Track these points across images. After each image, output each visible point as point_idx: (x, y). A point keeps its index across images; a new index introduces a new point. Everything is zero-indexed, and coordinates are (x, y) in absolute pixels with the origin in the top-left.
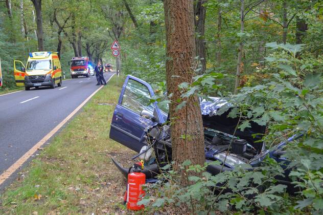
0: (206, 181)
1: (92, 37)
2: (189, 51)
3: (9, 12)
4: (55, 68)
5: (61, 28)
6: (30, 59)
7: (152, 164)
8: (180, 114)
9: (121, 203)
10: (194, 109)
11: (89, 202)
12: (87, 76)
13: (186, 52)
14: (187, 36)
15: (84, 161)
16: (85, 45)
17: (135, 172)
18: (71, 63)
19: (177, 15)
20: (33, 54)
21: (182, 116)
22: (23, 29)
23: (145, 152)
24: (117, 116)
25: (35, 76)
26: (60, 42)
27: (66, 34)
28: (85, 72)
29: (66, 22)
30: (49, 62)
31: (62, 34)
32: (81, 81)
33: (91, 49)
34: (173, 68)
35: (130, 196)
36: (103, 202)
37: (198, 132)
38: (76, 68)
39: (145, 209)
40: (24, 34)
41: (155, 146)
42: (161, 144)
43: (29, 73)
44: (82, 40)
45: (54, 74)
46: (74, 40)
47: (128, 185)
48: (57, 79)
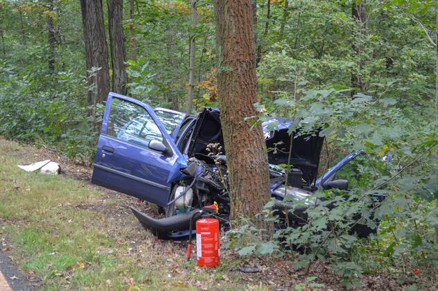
13: (248, 59)
14: (250, 39)
19: (237, 13)
24: (103, 151)
34: (234, 80)
35: (203, 249)
42: (202, 182)
47: (200, 235)
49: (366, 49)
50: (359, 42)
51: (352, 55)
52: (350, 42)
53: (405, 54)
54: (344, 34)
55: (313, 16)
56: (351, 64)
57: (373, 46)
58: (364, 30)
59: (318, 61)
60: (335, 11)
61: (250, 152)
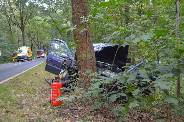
0: (103, 81)
1: (45, 43)
2: (85, 11)
3: (11, 33)
4: (29, 53)
5: (33, 39)
6: (19, 50)
7: (67, 79)
8: (82, 48)
9: (48, 102)
10: (90, 44)
11: (28, 102)
12: (43, 57)
13: (83, 11)
14: (84, 2)
15: (32, 83)
16: (43, 46)
17: (55, 82)
18: (37, 52)
20: (20, 47)
21: (83, 49)
22: (17, 40)
23: (63, 73)
24: (49, 59)
25: (21, 56)
26: (32, 44)
27: (35, 42)
28: (42, 56)
29: (34, 36)
30: (26, 50)
31: (33, 41)
32: (41, 59)
33: (45, 48)
34: (77, 21)
35: (53, 97)
36: (37, 102)
37: (93, 58)
38: (39, 54)
39: (63, 105)
40: (18, 42)
41: (68, 70)
42: (72, 68)
43: (19, 55)
44: (41, 44)
45: (28, 55)
46: (38, 44)
47: (52, 90)
48: (30, 57)
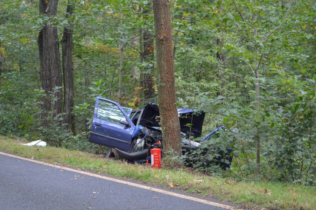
24: (95, 125)
49: (225, 76)
50: (221, 72)
51: (217, 80)
52: (216, 72)
53: (246, 80)
54: (212, 68)
55: (195, 58)
56: (216, 85)
57: (229, 75)
58: (223, 66)
59: (198, 83)
60: (207, 55)
61: (172, 121)
